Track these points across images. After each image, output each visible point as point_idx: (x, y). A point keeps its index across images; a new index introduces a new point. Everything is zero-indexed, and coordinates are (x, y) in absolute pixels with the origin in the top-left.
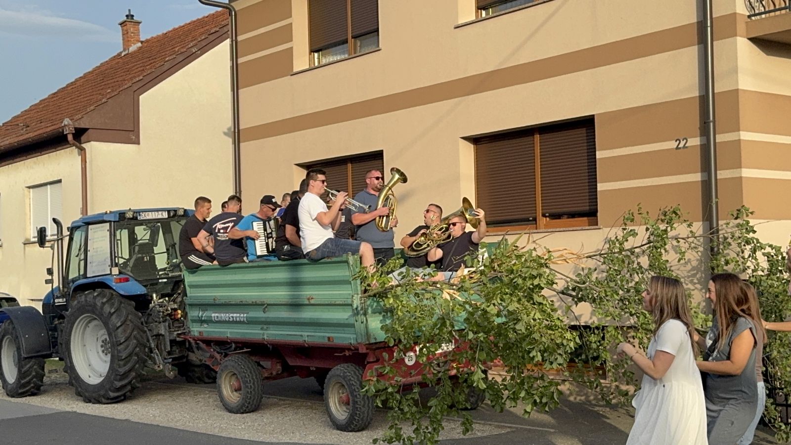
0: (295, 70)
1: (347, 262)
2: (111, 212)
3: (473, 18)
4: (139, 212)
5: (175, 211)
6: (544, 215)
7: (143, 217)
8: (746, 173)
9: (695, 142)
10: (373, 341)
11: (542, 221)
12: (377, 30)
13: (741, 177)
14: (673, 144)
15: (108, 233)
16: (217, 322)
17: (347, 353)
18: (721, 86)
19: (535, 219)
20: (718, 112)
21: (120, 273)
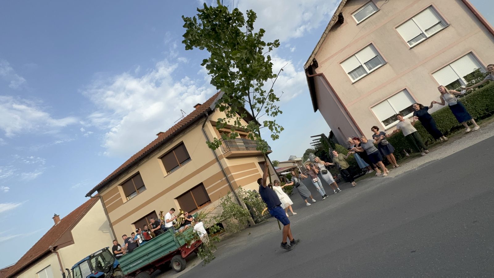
0: (124, 202)
1: (169, 231)
2: (86, 257)
3: (167, 175)
4: (94, 254)
5: (104, 249)
6: (198, 206)
7: (96, 254)
8: (236, 180)
9: (224, 178)
10: (182, 246)
11: (198, 208)
12: (144, 186)
13: (235, 181)
14: (220, 181)
15: (87, 263)
16: (132, 267)
17: (175, 253)
18: (224, 167)
19: (197, 208)
20: (226, 172)
21: (95, 272)
